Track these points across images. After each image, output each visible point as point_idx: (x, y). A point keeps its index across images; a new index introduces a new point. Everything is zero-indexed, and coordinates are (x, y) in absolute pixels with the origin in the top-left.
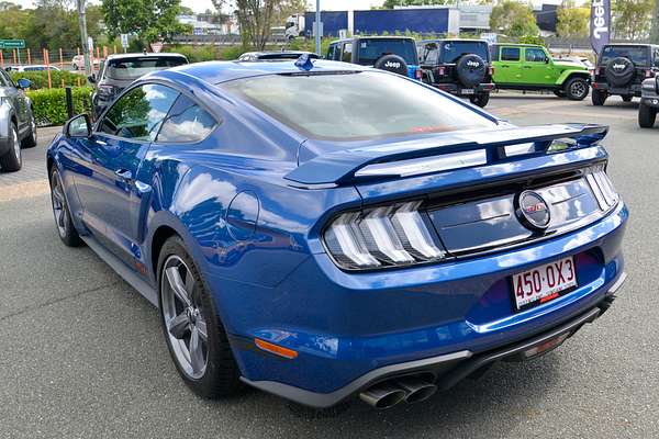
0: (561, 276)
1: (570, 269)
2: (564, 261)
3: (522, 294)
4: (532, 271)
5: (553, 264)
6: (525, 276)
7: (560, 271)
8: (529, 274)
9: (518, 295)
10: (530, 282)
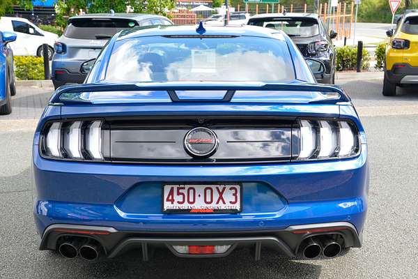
0: (221, 198)
1: (235, 195)
2: (228, 187)
3: (172, 201)
4: (187, 187)
5: (214, 187)
6: (178, 189)
7: (221, 194)
8: (184, 188)
9: (168, 200)
10: (183, 194)
